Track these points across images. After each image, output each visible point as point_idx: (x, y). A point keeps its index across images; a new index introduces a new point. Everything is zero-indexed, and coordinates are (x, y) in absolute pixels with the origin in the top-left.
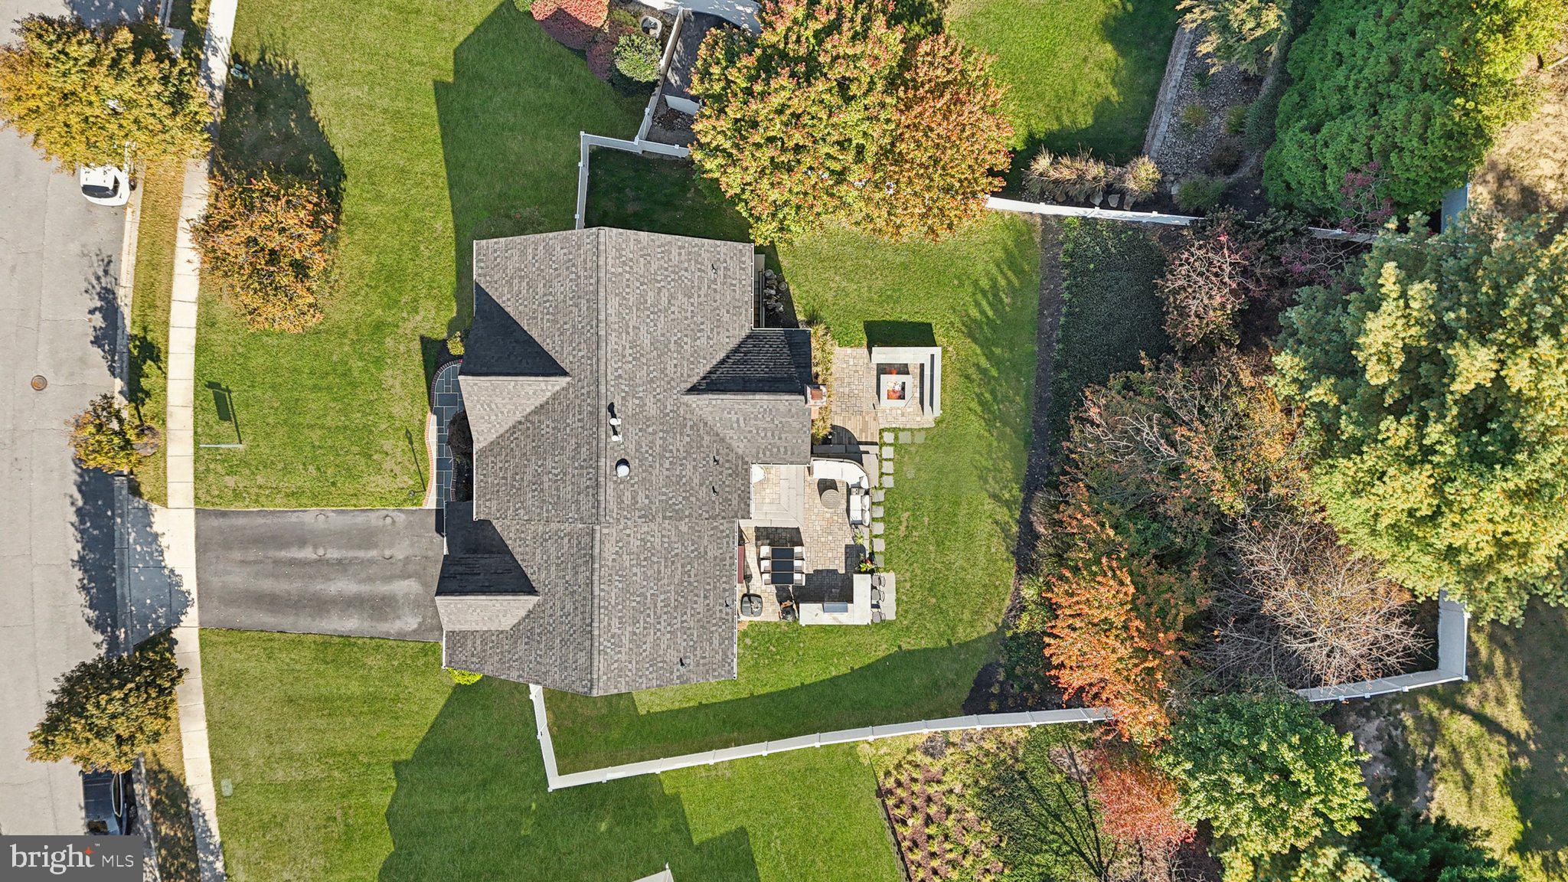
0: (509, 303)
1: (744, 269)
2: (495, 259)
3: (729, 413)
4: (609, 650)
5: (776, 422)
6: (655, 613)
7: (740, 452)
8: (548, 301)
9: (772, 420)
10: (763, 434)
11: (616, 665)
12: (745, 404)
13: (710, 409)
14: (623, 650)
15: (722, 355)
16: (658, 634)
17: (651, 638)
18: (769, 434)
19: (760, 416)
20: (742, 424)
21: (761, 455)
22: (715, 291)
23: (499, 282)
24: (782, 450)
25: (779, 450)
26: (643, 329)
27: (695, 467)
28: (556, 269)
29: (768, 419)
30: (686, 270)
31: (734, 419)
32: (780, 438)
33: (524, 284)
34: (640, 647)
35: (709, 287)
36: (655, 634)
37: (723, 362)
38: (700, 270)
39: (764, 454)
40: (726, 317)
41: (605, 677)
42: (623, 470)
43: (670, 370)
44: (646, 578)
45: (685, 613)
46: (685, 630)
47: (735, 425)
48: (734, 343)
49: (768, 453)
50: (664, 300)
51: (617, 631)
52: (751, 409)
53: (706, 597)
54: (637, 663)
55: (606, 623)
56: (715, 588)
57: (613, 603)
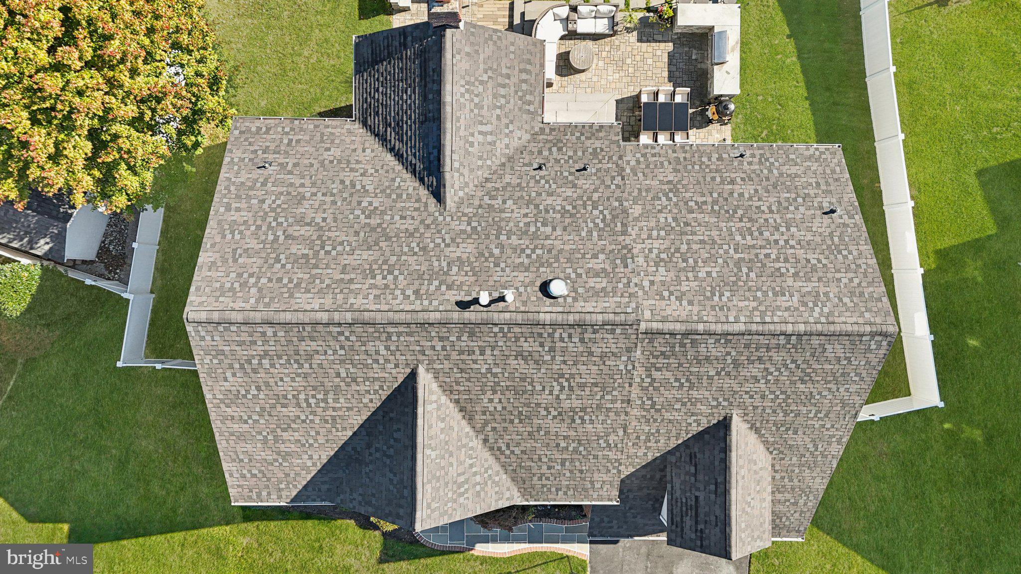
0: (316, 457)
1: (268, 130)
2: (254, 476)
3: (472, 144)
4: (826, 310)
5: (485, 78)
6: (761, 247)
7: (527, 137)
8: (306, 400)
9: (482, 83)
10: (503, 101)
11: (846, 300)
12: (458, 121)
13: (466, 172)
14: (822, 290)
15: (389, 158)
16: (792, 242)
17: (800, 253)
18: (502, 91)
19: (476, 100)
20: (488, 128)
21: (531, 108)
22: (295, 165)
23: (287, 470)
24: (524, 76)
25: (525, 81)
26: (347, 260)
27: (550, 194)
28: (258, 388)
29: (481, 88)
30: (263, 201)
31: (480, 138)
32: (508, 76)
33: (285, 435)
34: (814, 269)
35: (290, 173)
36: (792, 247)
37: (399, 156)
38: (264, 184)
39: (530, 103)
40: (335, 152)
41: (867, 315)
42: (558, 288)
43: (409, 225)
44: (713, 259)
45: (758, 208)
46: (782, 209)
47: (490, 138)
48: (372, 143)
49: (528, 97)
50: (304, 231)
51: (795, 299)
52: (467, 111)
53: (733, 182)
54: (839, 271)
55: (786, 314)
56: (717, 171)
57: (755, 304)
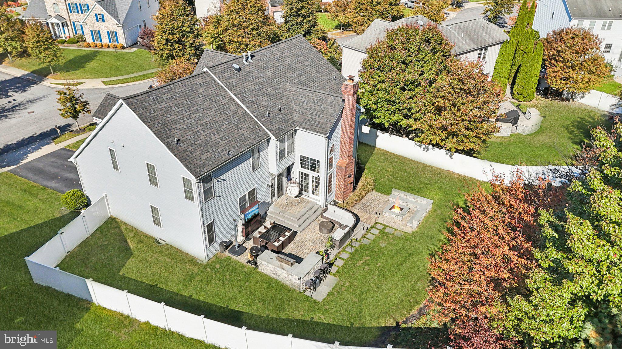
3: (302, 97)
4: (152, 98)
5: (322, 107)
6: (190, 114)
7: (295, 119)
9: (321, 105)
10: (311, 112)
11: (147, 104)
12: (312, 94)
13: (294, 93)
14: (158, 105)
16: (182, 121)
18: (315, 113)
19: (316, 102)
20: (305, 104)
21: (304, 124)
24: (317, 123)
25: (314, 124)
29: (319, 104)
31: (303, 100)
32: (319, 117)
34: (166, 113)
36: (180, 119)
39: (306, 123)
41: (136, 101)
45: (204, 131)
47: (301, 104)
49: (308, 123)
51: (165, 98)
52: (314, 98)
53: (221, 138)
54: (157, 115)
55: (164, 91)
56: (230, 141)
57: (177, 91)
